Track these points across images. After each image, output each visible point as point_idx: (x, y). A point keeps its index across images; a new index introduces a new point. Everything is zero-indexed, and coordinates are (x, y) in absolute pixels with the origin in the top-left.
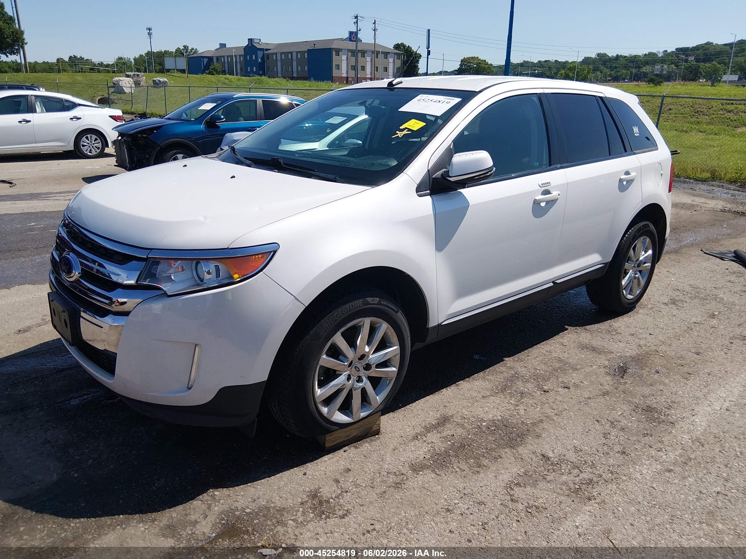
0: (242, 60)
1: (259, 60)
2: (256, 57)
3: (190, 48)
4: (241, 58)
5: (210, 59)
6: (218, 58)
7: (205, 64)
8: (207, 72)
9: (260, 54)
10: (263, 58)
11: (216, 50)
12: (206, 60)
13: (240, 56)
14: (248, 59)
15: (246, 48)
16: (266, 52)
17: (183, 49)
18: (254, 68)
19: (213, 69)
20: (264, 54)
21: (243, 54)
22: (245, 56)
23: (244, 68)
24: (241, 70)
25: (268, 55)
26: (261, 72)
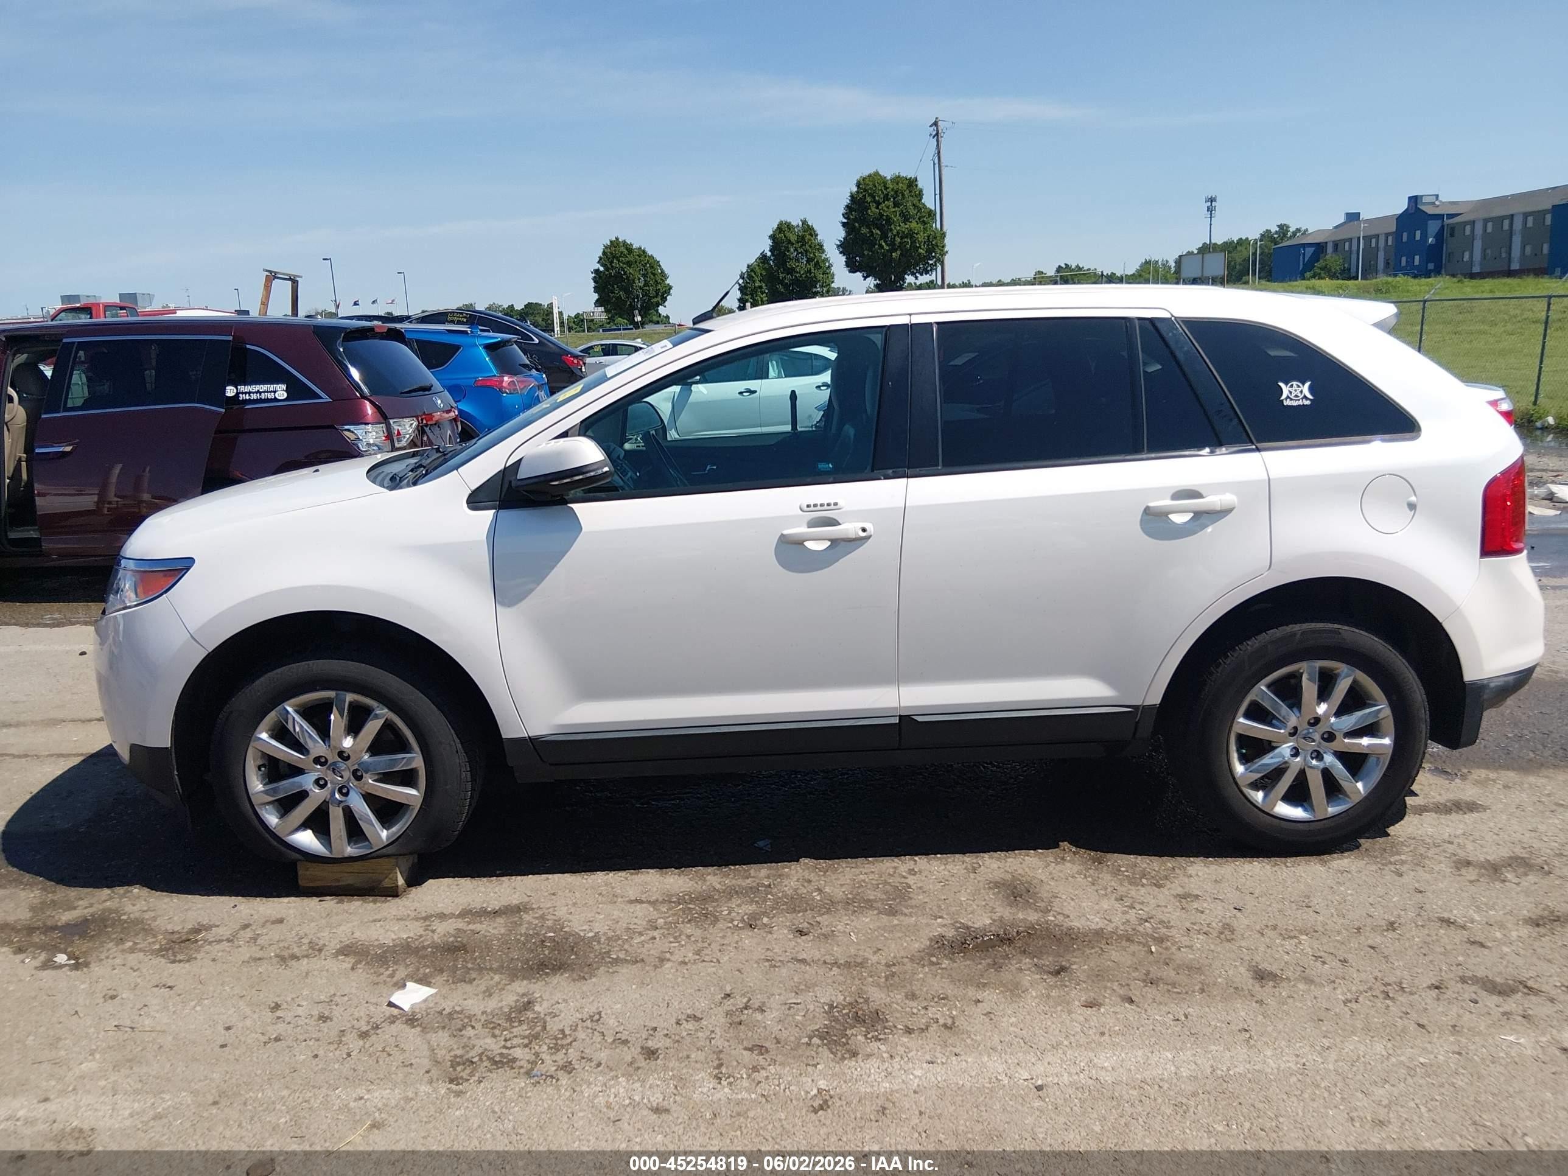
0: (1390, 243)
1: (1430, 240)
2: (1424, 236)
3: (1292, 230)
4: (1390, 239)
5: (1320, 248)
6: (1336, 245)
7: (1306, 260)
8: (1308, 274)
9: (1433, 227)
10: (1439, 236)
11: (1336, 227)
12: (1310, 251)
13: (1387, 235)
14: (1405, 239)
15: (1402, 219)
16: (1447, 221)
17: (1276, 232)
18: (1417, 258)
19: (1321, 269)
20: (1443, 226)
21: (1394, 230)
22: (1398, 234)
23: (1392, 263)
24: (1387, 264)
25: (1452, 229)
26: (1431, 266)
